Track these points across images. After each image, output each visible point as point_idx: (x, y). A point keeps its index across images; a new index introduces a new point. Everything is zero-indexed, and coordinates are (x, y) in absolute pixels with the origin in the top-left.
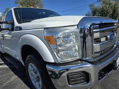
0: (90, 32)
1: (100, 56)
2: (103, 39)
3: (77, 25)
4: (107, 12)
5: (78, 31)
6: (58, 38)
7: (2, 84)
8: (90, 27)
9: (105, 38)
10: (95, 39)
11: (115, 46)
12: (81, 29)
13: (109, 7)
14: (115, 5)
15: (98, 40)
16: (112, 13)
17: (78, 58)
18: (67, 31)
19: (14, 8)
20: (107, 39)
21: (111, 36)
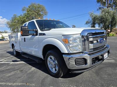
0: (87, 38)
1: (93, 51)
2: (95, 42)
3: (80, 34)
4: (107, 20)
5: (81, 36)
6: (70, 40)
7: (27, 72)
8: (87, 35)
9: (96, 41)
10: (90, 42)
11: (105, 47)
12: (82, 35)
13: (108, 15)
14: (114, 13)
15: (92, 42)
16: (111, 20)
17: (80, 51)
18: (74, 37)
19: (36, 20)
20: (97, 42)
21: (100, 40)
